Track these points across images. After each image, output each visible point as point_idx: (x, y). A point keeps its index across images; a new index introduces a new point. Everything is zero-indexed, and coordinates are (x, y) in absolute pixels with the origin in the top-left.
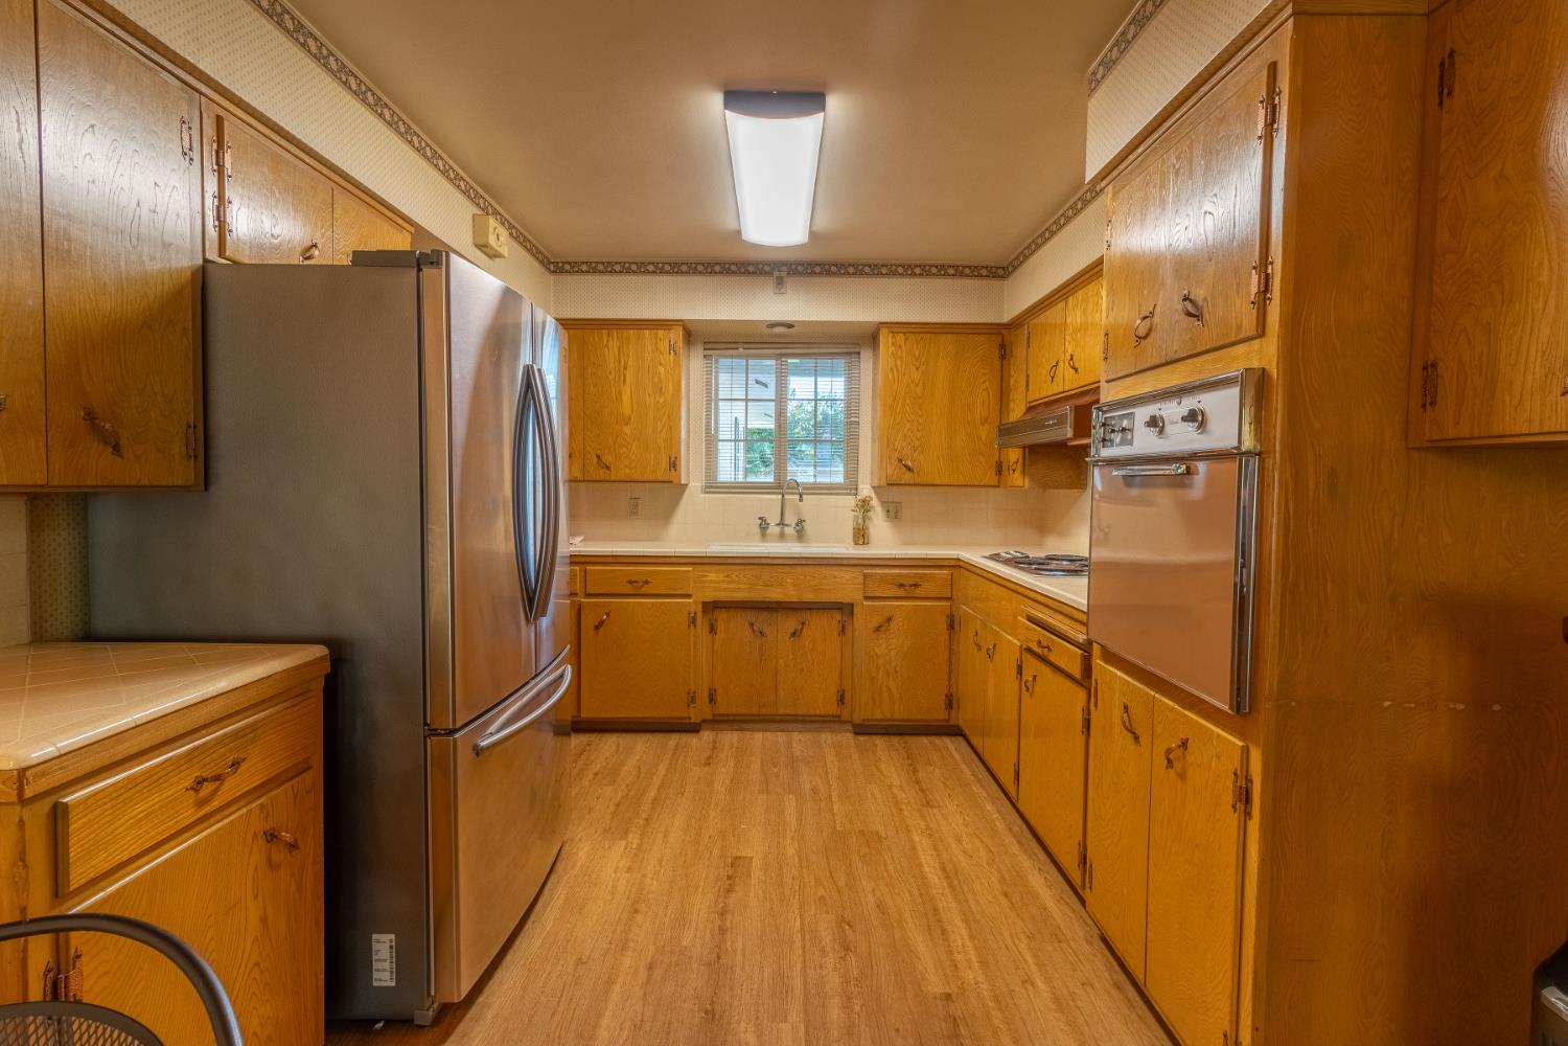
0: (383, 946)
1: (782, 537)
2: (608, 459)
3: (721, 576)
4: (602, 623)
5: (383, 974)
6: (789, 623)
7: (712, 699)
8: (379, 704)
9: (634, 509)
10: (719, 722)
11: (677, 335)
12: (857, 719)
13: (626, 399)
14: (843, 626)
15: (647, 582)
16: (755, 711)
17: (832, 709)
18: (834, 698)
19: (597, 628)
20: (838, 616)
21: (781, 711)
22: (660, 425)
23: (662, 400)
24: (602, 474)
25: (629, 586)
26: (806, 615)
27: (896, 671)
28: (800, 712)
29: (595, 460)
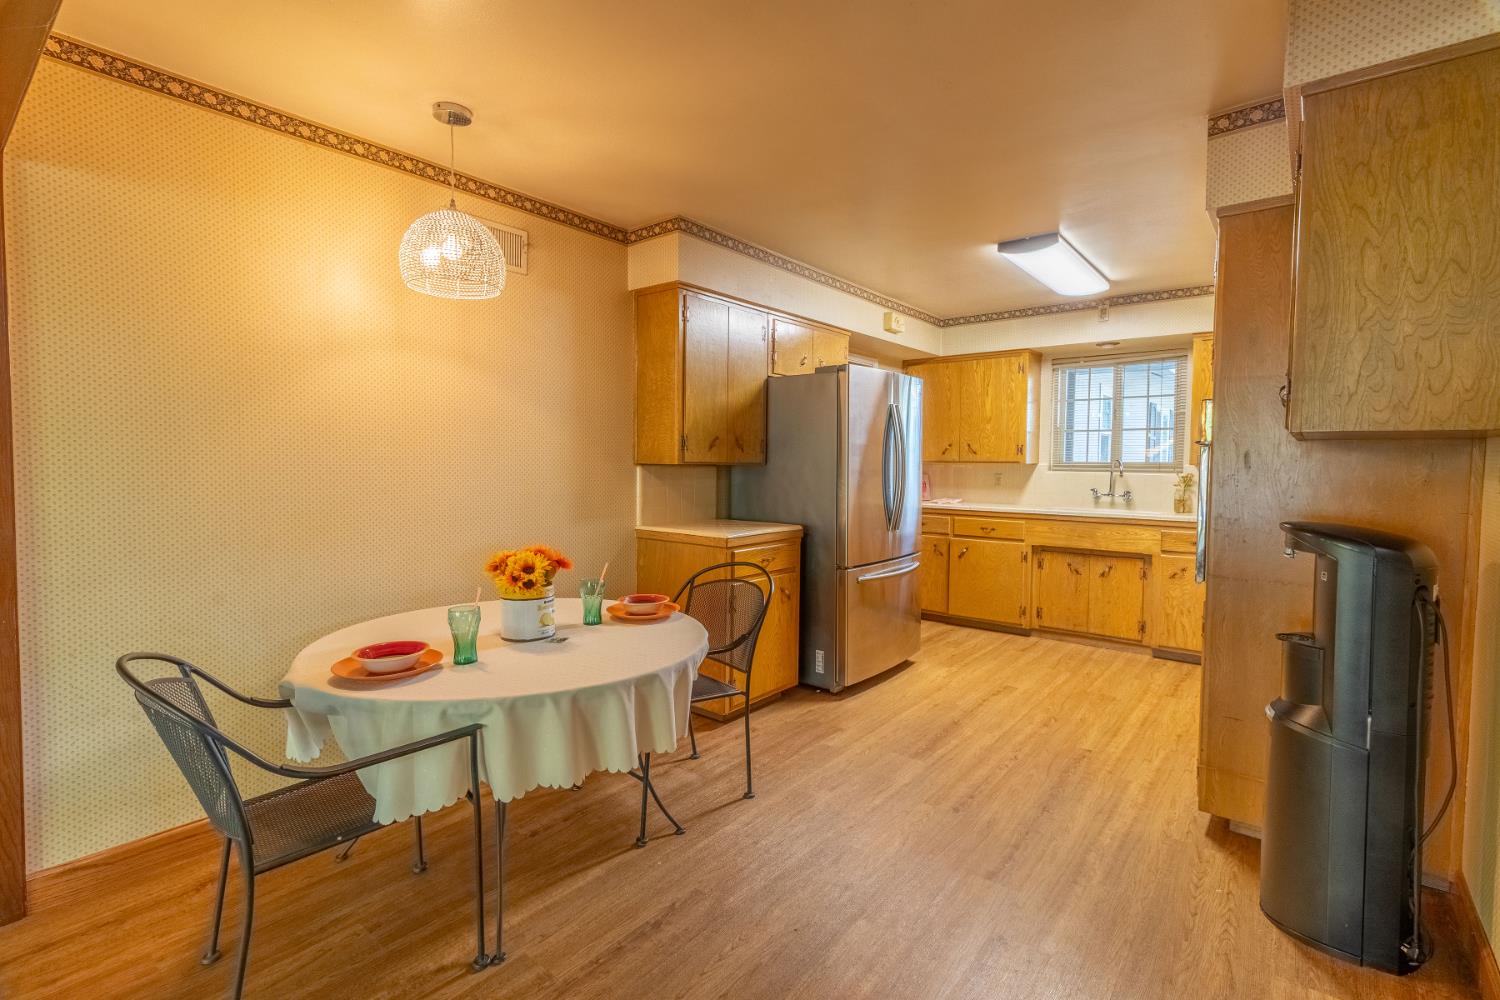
0: (820, 655)
1: (1112, 504)
2: (975, 447)
3: (1046, 529)
4: (963, 553)
5: (820, 668)
6: (1100, 566)
7: (1039, 615)
8: (822, 558)
9: (998, 482)
10: (1043, 631)
11: (1025, 359)
12: (1154, 643)
13: (988, 406)
14: (1144, 573)
15: (993, 529)
16: (1071, 628)
17: (1134, 635)
18: (1136, 627)
19: (960, 557)
20: (1140, 564)
21: (1092, 631)
22: (1011, 424)
23: (1013, 405)
24: (971, 457)
25: (981, 531)
26: (1114, 562)
27: (1189, 612)
28: (1108, 634)
29: (967, 448)
